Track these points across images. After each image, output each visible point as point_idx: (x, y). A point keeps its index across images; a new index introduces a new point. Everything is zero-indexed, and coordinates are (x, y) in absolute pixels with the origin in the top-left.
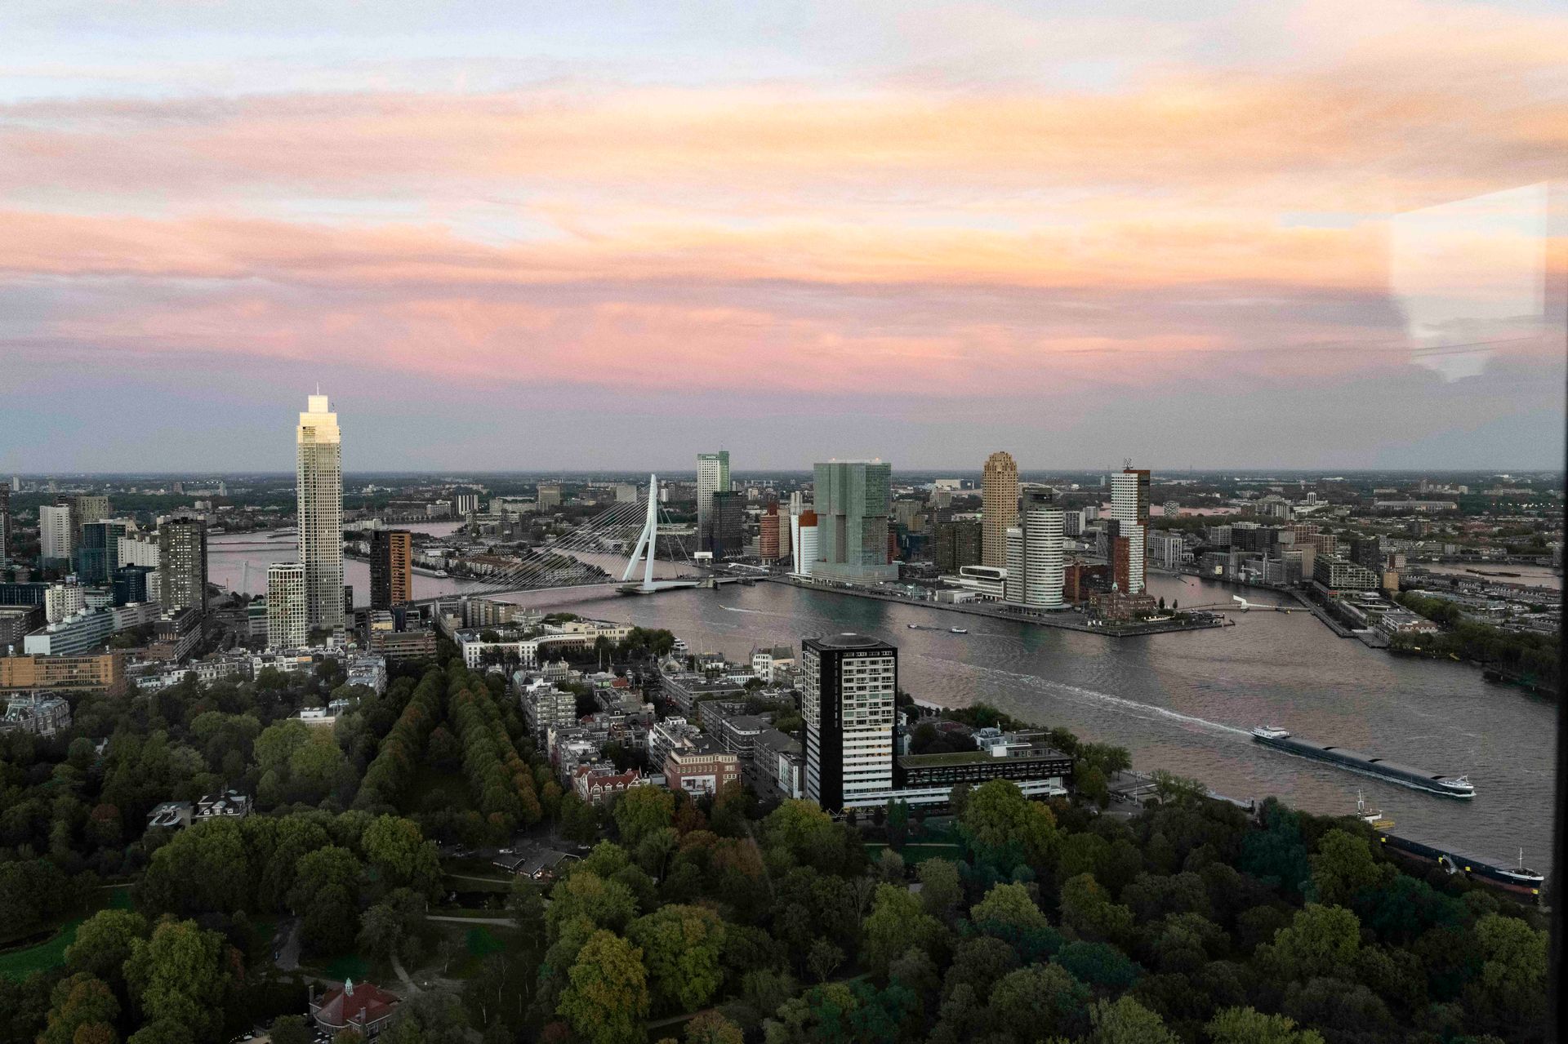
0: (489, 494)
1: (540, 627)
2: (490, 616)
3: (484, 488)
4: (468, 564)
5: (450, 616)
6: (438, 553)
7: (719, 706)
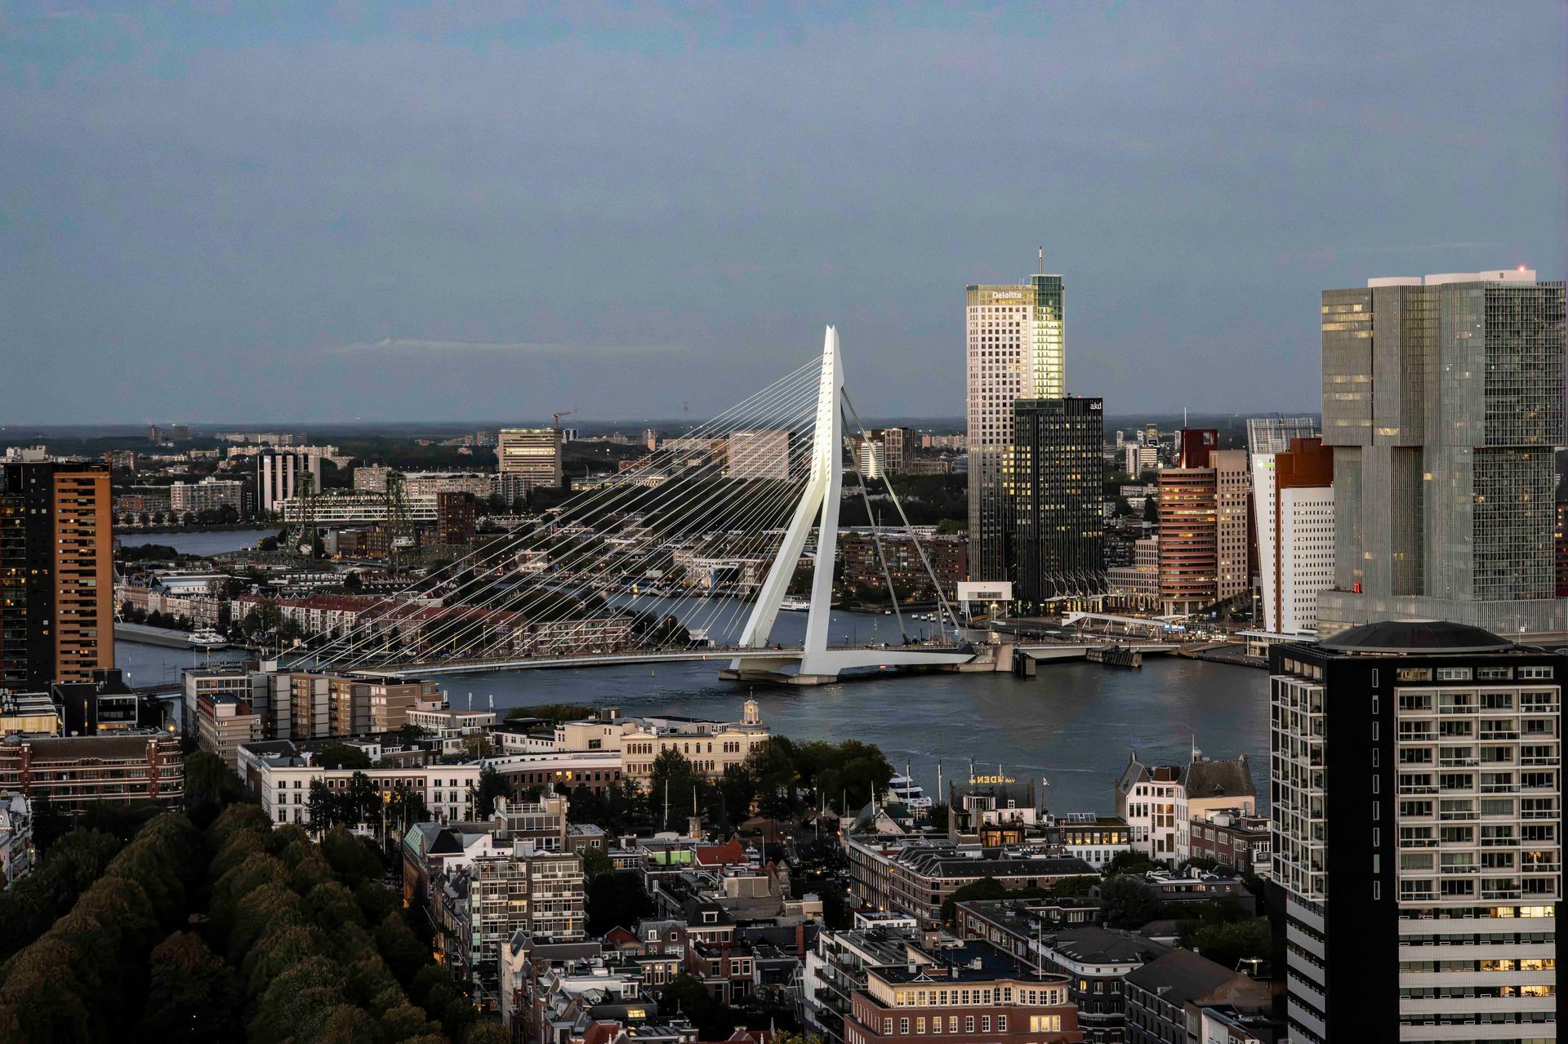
0: (352, 465)
1: (490, 738)
2: (344, 716)
3: (341, 454)
4: (287, 611)
5: (225, 710)
6: (200, 586)
7: (1020, 912)
